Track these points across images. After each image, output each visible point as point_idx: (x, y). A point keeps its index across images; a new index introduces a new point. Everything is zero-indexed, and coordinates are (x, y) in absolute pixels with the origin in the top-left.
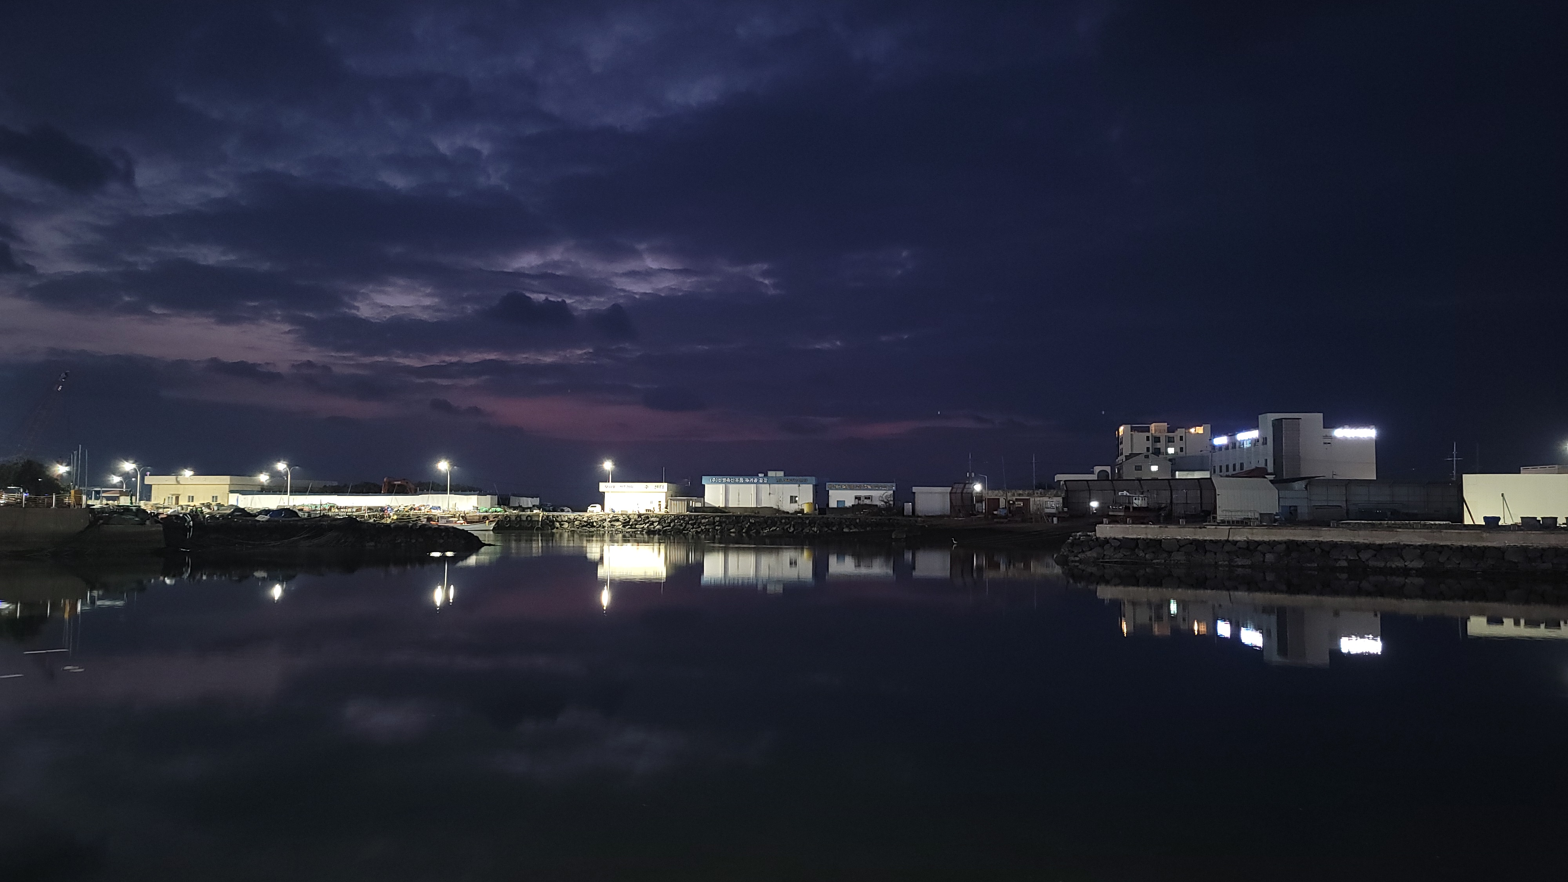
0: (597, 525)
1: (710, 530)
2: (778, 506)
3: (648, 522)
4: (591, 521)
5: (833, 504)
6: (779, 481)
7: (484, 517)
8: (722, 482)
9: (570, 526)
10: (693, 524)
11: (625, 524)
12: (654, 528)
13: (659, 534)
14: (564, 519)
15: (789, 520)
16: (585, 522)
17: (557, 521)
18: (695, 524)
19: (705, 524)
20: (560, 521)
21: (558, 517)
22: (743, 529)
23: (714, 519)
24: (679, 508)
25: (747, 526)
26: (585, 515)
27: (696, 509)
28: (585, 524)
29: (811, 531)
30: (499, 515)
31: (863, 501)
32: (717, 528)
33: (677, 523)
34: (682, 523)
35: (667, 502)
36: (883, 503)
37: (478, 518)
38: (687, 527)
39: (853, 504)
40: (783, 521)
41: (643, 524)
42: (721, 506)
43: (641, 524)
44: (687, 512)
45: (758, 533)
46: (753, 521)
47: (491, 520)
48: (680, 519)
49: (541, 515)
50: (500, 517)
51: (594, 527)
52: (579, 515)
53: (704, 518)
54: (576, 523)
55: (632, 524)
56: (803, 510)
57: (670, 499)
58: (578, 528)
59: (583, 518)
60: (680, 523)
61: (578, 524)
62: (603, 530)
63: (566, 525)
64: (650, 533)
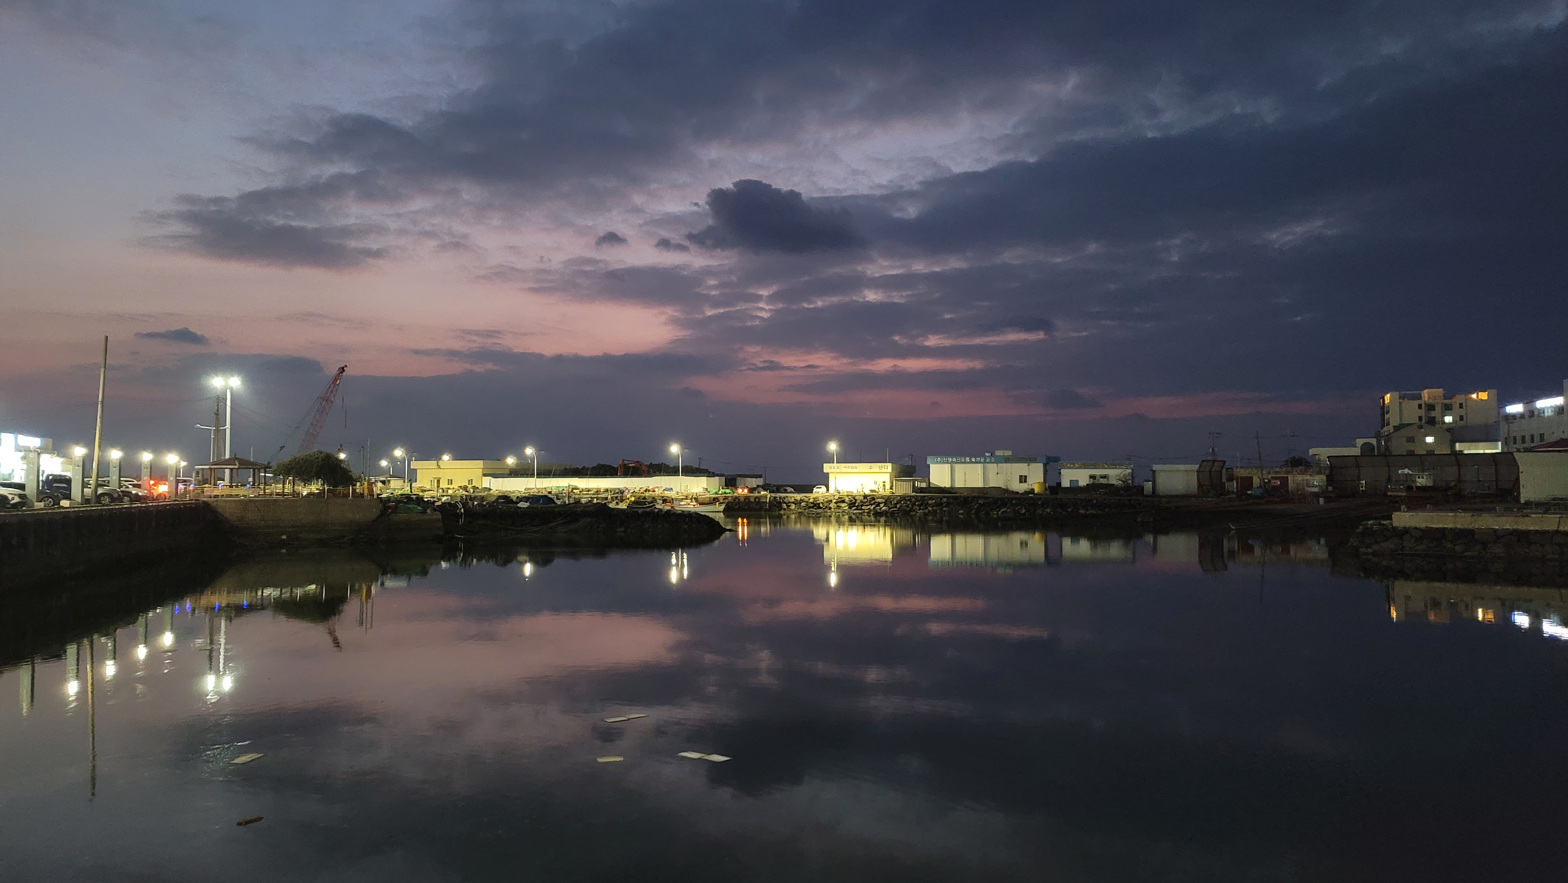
0: (823, 506)
1: (938, 511)
2: (1007, 486)
3: (874, 504)
4: (818, 502)
5: (1066, 483)
6: (1007, 460)
7: (714, 499)
8: (947, 463)
9: (796, 508)
10: (919, 506)
11: (852, 505)
12: (880, 509)
13: (886, 517)
14: (790, 501)
15: (1020, 500)
16: (812, 503)
17: (785, 503)
18: (921, 505)
19: (932, 505)
20: (787, 502)
21: (784, 498)
22: (972, 510)
23: (941, 500)
24: (904, 489)
25: (976, 507)
26: (812, 496)
27: (922, 490)
28: (812, 505)
29: (1044, 513)
30: (728, 496)
31: (1098, 480)
32: (944, 509)
33: (904, 503)
34: (908, 505)
35: (892, 482)
36: (1120, 482)
37: (709, 499)
38: (914, 508)
39: (1088, 483)
40: (1014, 502)
41: (869, 505)
42: (947, 487)
43: (867, 505)
44: (913, 492)
45: (987, 514)
46: (982, 502)
47: (721, 502)
48: (906, 500)
49: (768, 496)
50: (729, 499)
51: (821, 508)
52: (806, 497)
53: (931, 498)
54: (802, 504)
55: (858, 505)
56: (1033, 490)
57: (895, 480)
58: (805, 509)
59: (809, 499)
60: (907, 505)
61: (804, 505)
62: (829, 511)
63: (793, 507)
64: (878, 514)
